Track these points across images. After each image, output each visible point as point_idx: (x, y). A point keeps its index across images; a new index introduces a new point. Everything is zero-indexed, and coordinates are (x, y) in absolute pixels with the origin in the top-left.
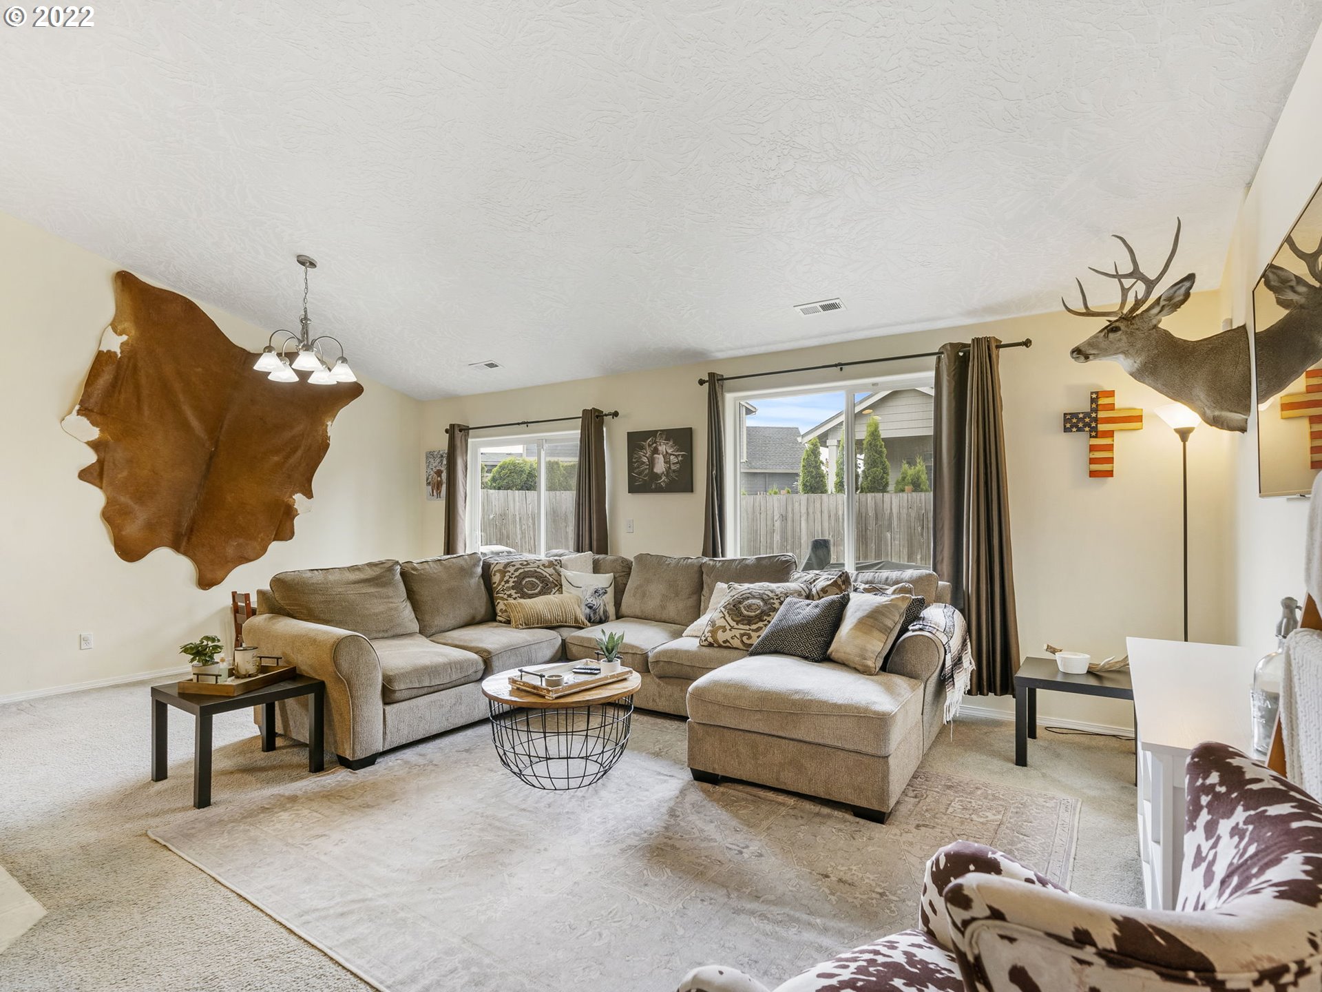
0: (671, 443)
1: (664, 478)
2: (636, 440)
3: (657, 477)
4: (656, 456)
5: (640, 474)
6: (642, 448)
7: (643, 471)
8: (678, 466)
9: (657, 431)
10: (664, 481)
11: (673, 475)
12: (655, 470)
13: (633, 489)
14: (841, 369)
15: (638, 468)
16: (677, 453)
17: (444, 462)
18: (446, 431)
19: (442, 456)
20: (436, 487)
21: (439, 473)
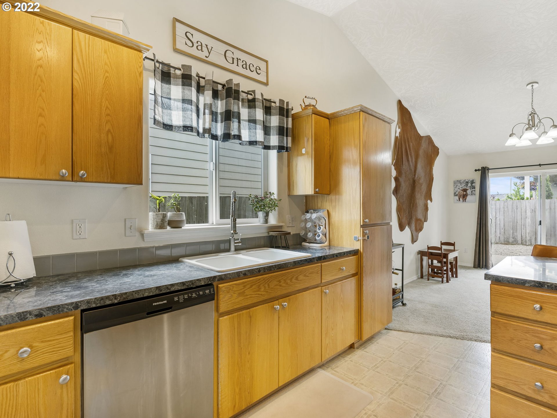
17: (469, 185)
18: (476, 170)
19: (467, 182)
20: (462, 197)
21: (465, 190)
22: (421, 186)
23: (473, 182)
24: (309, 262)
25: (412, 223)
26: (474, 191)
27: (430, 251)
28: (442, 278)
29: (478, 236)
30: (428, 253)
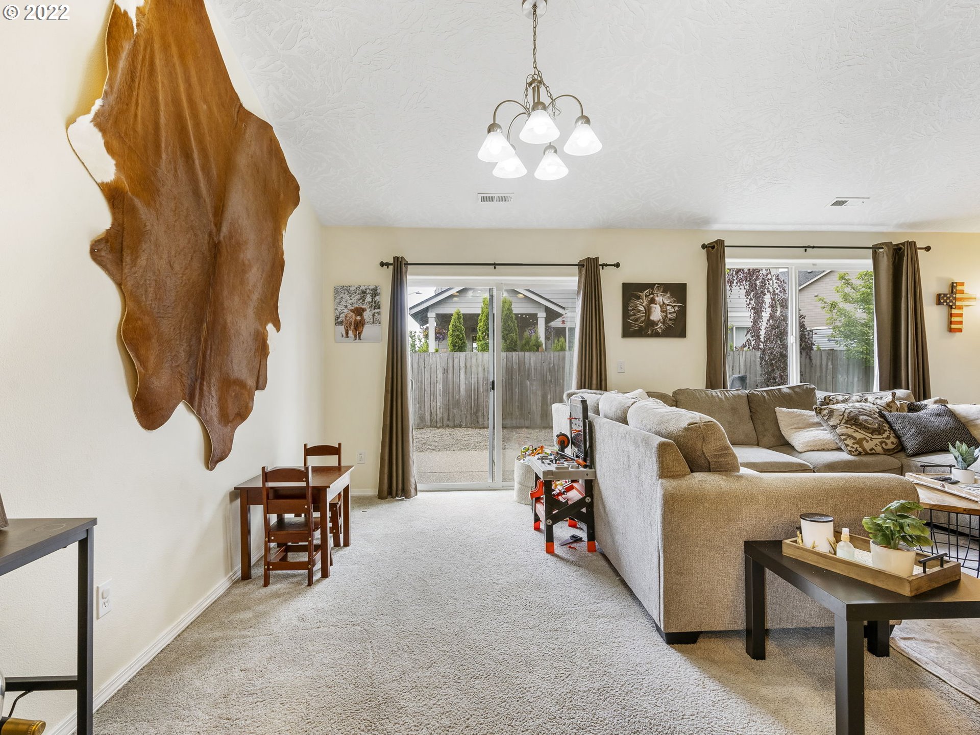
0: (668, 295)
1: (660, 325)
2: (631, 291)
3: (654, 323)
4: (652, 305)
5: (636, 320)
6: (639, 298)
7: (639, 318)
8: (675, 315)
9: (655, 284)
10: (660, 327)
11: (670, 323)
12: (652, 318)
13: (628, 332)
14: (806, 250)
15: (635, 315)
16: (674, 304)
17: (368, 299)
18: (382, 264)
19: (364, 292)
20: (352, 327)
21: (359, 311)
23: (375, 292)
25: (206, 393)
26: (379, 313)
27: (270, 484)
28: (308, 566)
30: (265, 493)
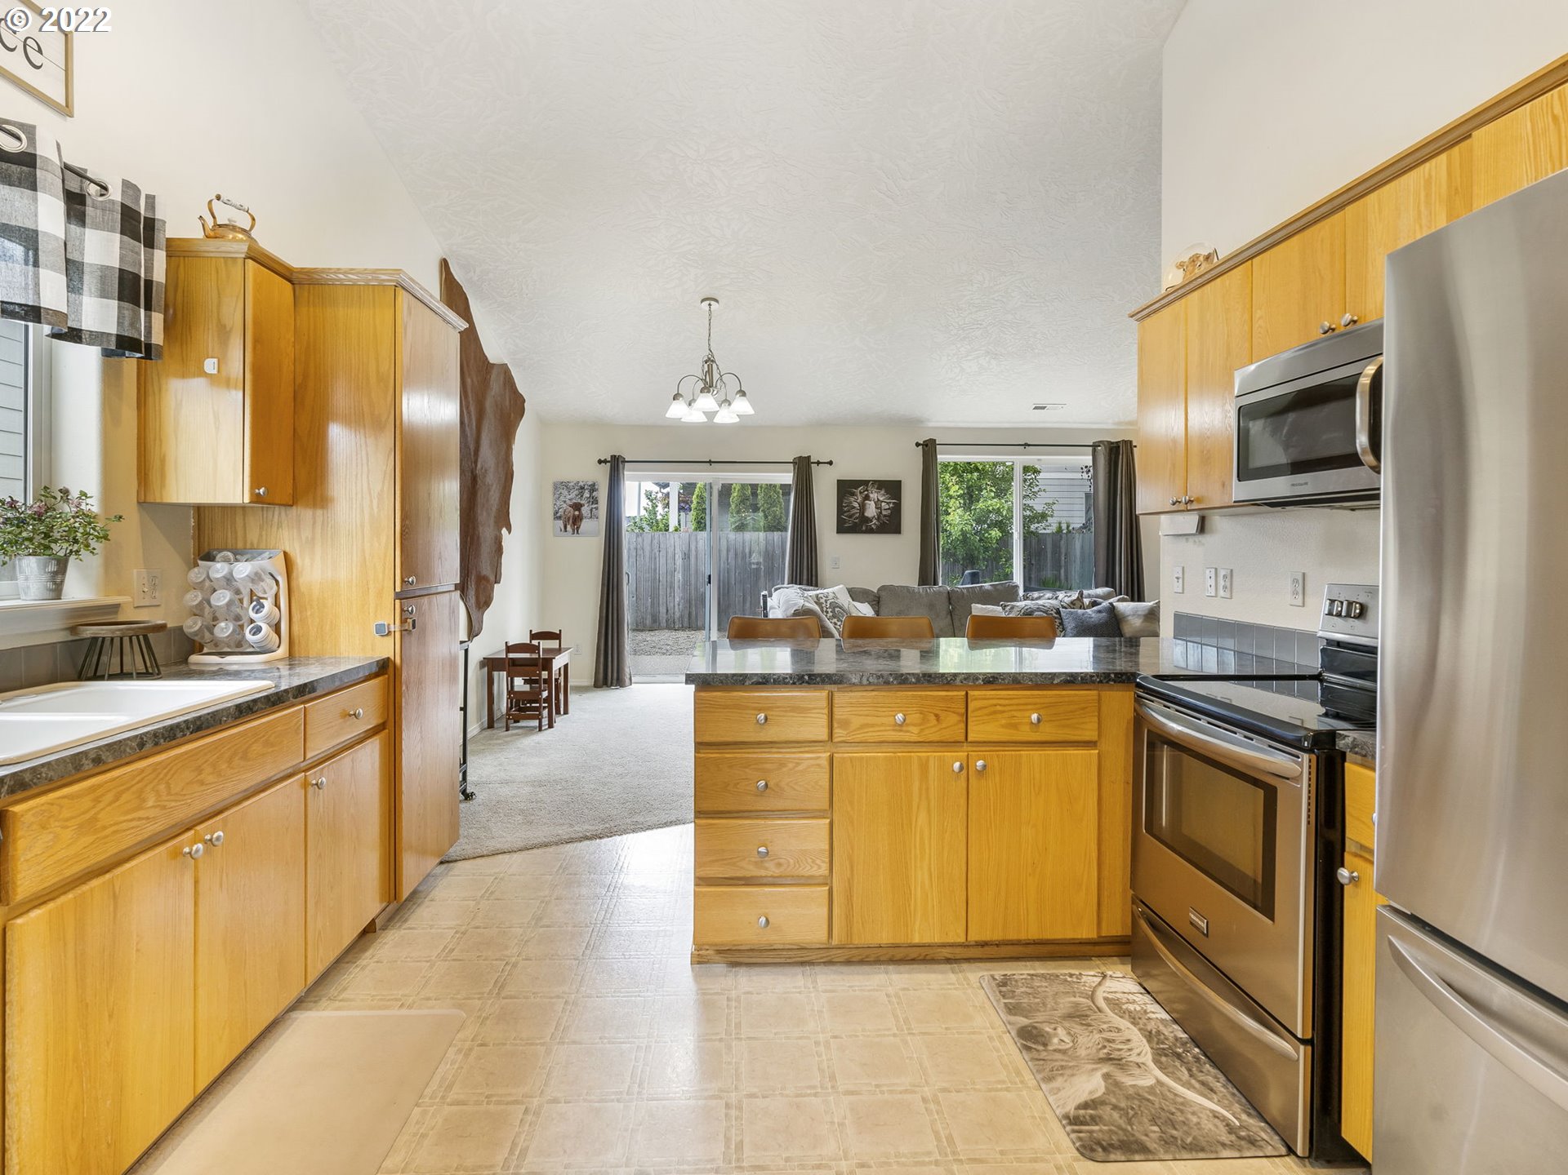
0: (883, 492)
1: (874, 521)
2: (846, 488)
3: (868, 520)
4: (866, 502)
5: (850, 517)
6: (853, 494)
7: (854, 514)
8: (889, 511)
9: (870, 481)
10: (875, 524)
11: (884, 519)
12: (866, 514)
13: (842, 529)
15: (849, 511)
16: (888, 501)
17: (587, 494)
18: (600, 462)
19: (582, 488)
20: (571, 521)
21: (577, 507)
22: (489, 490)
23: (593, 488)
24: (274, 704)
25: (469, 587)
26: (597, 509)
27: (511, 655)
28: (539, 718)
29: (604, 615)
30: (507, 662)
